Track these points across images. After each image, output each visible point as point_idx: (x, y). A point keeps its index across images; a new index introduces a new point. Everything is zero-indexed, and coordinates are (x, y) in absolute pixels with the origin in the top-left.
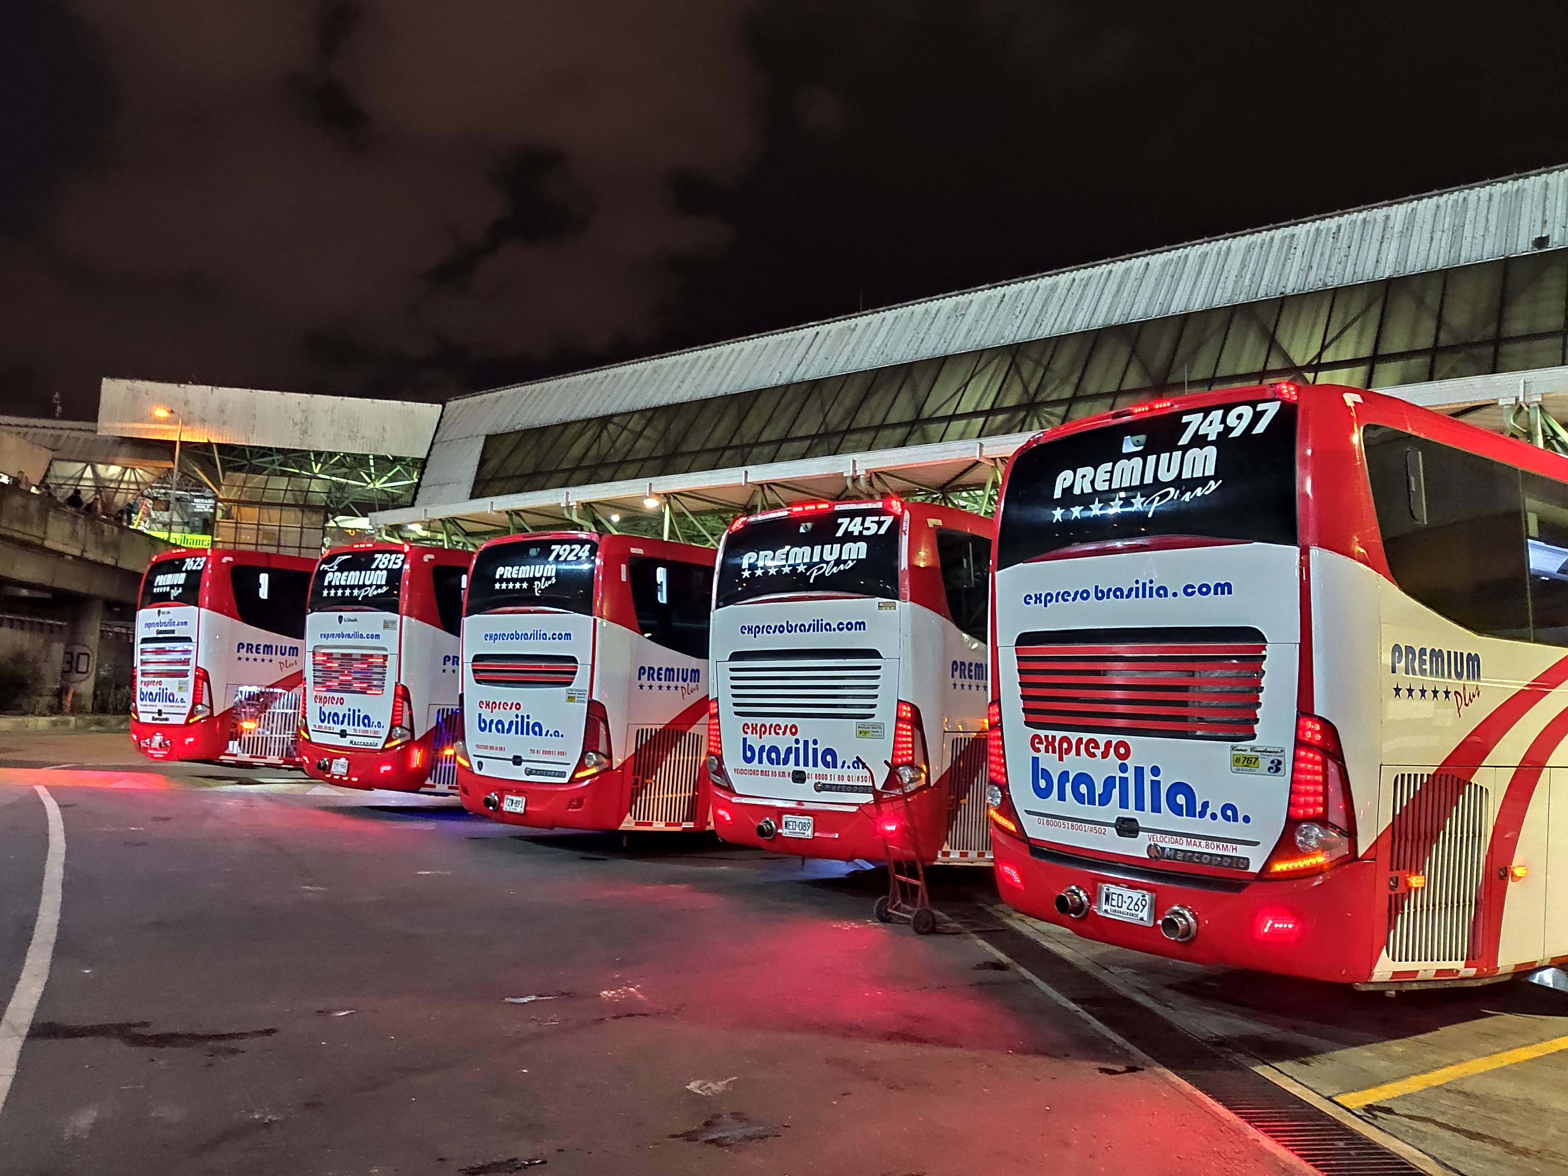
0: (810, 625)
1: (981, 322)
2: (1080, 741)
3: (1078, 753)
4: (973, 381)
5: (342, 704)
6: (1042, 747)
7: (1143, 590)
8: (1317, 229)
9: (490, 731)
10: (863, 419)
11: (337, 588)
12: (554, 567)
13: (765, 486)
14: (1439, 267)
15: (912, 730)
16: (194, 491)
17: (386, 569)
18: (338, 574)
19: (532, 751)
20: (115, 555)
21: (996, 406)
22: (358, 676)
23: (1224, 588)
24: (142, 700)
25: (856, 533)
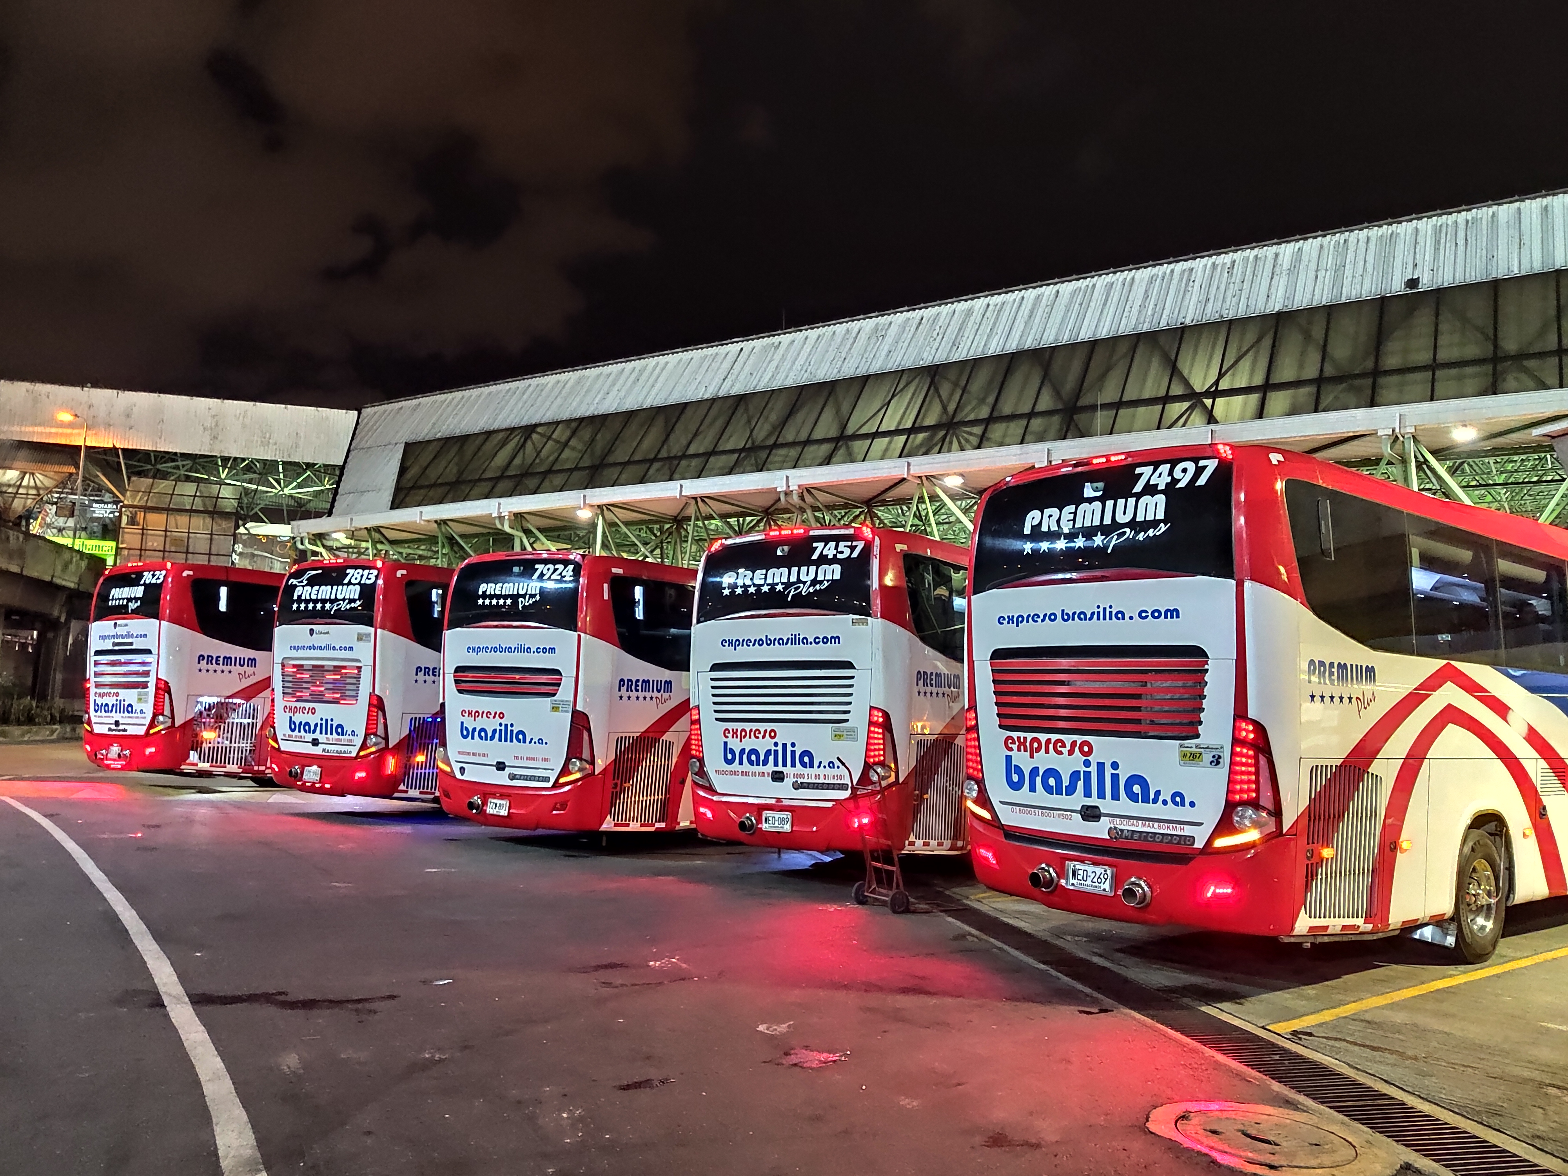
0: (788, 639)
1: (900, 344)
2: (1048, 741)
3: (1047, 752)
4: (896, 398)
5: (313, 714)
6: (1015, 747)
7: (1103, 614)
8: (1214, 264)
9: (473, 738)
10: (789, 435)
11: (307, 602)
12: (539, 584)
13: (699, 500)
14: (1324, 303)
15: (883, 733)
16: (92, 496)
17: (359, 584)
18: (309, 588)
19: (516, 758)
20: (20, 562)
21: (917, 425)
22: (330, 686)
23: (1173, 613)
24: (96, 711)
25: (830, 556)
